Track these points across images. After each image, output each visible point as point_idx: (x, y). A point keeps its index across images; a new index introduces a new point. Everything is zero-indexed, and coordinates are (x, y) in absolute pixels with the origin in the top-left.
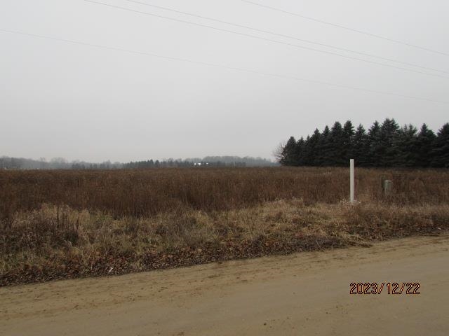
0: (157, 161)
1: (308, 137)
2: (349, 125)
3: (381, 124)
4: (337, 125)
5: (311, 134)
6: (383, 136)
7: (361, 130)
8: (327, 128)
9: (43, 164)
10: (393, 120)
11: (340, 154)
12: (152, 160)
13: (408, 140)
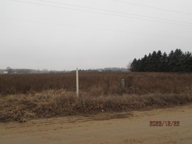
0: (83, 70)
1: (142, 58)
2: (160, 52)
3: (174, 51)
4: (154, 52)
5: (143, 57)
6: (175, 57)
7: (165, 54)
8: (150, 54)
9: (39, 71)
10: (180, 50)
11: (155, 66)
12: (81, 70)
13: (186, 59)
